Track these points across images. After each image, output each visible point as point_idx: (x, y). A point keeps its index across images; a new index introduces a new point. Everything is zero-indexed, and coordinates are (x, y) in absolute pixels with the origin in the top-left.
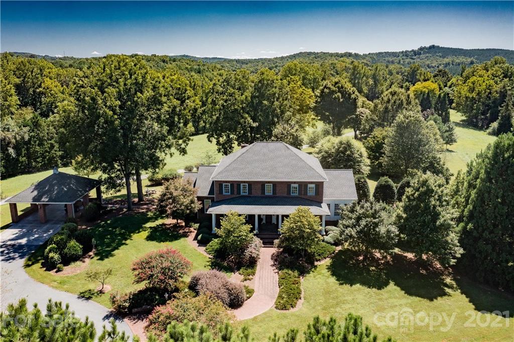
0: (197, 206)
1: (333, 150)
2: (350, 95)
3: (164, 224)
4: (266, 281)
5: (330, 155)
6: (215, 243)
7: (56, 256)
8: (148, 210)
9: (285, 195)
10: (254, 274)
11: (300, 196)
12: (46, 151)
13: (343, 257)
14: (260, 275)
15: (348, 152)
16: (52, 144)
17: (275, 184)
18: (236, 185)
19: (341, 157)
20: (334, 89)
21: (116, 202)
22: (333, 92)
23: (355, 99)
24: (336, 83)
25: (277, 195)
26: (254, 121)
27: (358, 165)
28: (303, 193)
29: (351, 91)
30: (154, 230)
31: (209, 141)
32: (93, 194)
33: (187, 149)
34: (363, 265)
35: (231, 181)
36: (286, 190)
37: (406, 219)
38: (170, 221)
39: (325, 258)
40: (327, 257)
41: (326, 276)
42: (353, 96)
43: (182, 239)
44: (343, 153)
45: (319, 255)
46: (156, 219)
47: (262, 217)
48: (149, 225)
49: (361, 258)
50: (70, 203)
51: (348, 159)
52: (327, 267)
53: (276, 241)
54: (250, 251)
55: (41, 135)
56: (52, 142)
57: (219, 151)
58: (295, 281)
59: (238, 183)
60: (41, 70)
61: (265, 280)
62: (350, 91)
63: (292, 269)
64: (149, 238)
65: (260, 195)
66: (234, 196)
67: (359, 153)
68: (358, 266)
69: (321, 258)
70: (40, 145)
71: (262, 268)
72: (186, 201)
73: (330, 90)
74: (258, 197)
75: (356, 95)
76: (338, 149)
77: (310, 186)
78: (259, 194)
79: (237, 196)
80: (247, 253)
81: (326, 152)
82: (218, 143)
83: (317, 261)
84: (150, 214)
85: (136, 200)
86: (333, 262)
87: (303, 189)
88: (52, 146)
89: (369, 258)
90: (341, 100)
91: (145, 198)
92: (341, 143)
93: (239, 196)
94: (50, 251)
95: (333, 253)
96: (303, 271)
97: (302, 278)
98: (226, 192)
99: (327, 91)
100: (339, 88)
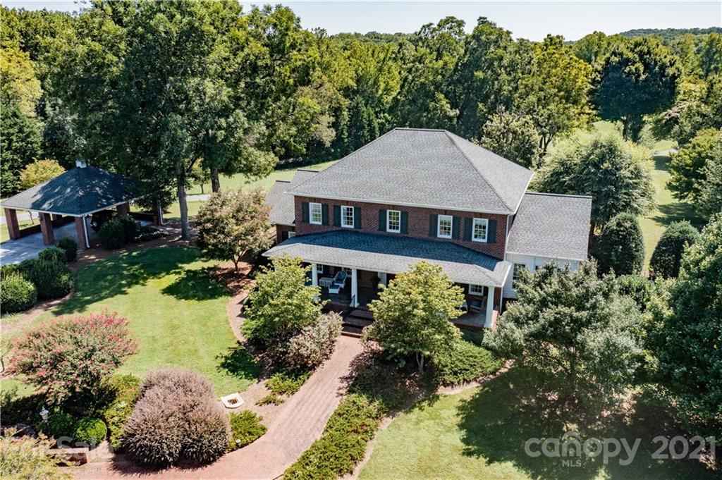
1: (577, 160)
2: (663, 67)
3: (215, 268)
4: (307, 413)
5: (568, 170)
9: (426, 236)
10: (293, 391)
11: (455, 241)
13: (511, 386)
14: (304, 396)
15: (606, 165)
17: (406, 212)
18: (331, 208)
19: (589, 173)
20: (631, 55)
22: (627, 62)
23: (674, 77)
24: (637, 45)
25: (409, 235)
26: (453, 106)
27: (625, 194)
28: (462, 236)
29: (667, 61)
30: (192, 275)
34: (552, 414)
35: (324, 199)
36: (428, 226)
37: (671, 322)
38: (226, 265)
39: (468, 382)
40: (475, 380)
41: (445, 426)
42: (670, 71)
43: (221, 299)
45: (455, 373)
47: (379, 276)
49: (554, 396)
50: (79, 216)
51: (605, 178)
52: (461, 404)
58: (363, 425)
61: (307, 409)
62: (664, 60)
63: (373, 395)
65: (376, 232)
66: (329, 229)
67: (632, 168)
68: (537, 415)
69: (456, 381)
71: (320, 380)
73: (622, 57)
74: (373, 235)
75: (677, 69)
76: (587, 157)
77: (477, 221)
78: (373, 228)
79: (335, 229)
81: (562, 164)
83: (445, 385)
86: (483, 395)
87: (462, 227)
89: (573, 399)
90: (643, 77)
92: (595, 145)
93: (337, 229)
95: (493, 373)
96: (397, 403)
97: (387, 421)
98: (315, 220)
99: (615, 59)
100: (641, 54)
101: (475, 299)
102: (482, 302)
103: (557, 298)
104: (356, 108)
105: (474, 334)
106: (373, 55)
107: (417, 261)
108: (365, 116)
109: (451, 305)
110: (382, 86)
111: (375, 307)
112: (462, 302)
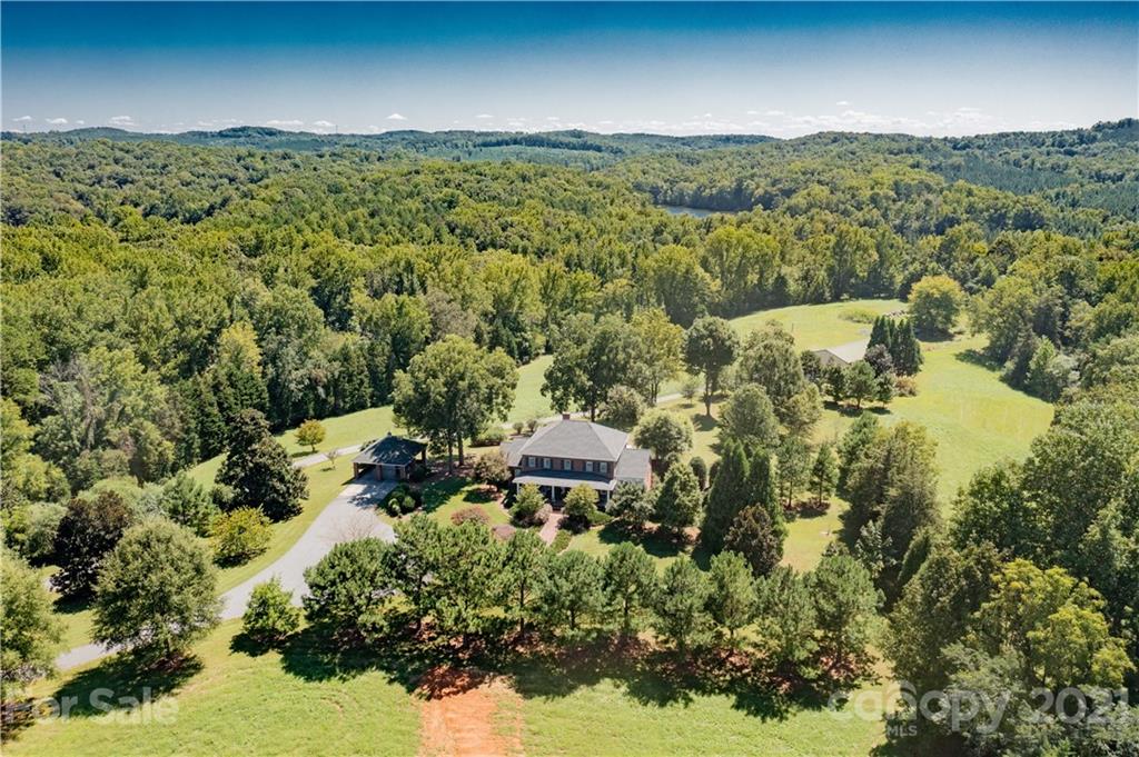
0: (508, 475)
1: (652, 425)
3: (479, 489)
5: (648, 430)
6: (515, 507)
7: (397, 507)
8: (467, 475)
9: (581, 471)
10: (540, 531)
11: (594, 473)
12: (355, 389)
13: (616, 525)
14: (544, 532)
15: (664, 429)
16: (361, 380)
18: (540, 460)
19: (655, 434)
21: (439, 465)
25: (574, 471)
28: (596, 470)
30: (470, 493)
31: (543, 394)
32: (419, 457)
33: (509, 414)
34: (628, 531)
35: (536, 456)
36: (582, 467)
38: (484, 486)
39: (600, 525)
40: (602, 524)
41: (594, 538)
43: (492, 503)
44: (660, 428)
45: (596, 522)
46: (473, 484)
48: (466, 488)
49: (630, 527)
50: (402, 466)
51: (662, 437)
52: (598, 531)
53: (563, 509)
54: (540, 514)
55: (351, 369)
56: (362, 377)
57: (552, 408)
58: (567, 538)
59: (542, 459)
60: (341, 264)
63: (568, 530)
64: (466, 500)
66: (538, 469)
69: (596, 525)
70: (350, 381)
71: (548, 527)
72: (497, 471)
74: (559, 471)
77: (602, 464)
78: (559, 468)
80: (537, 515)
82: (553, 397)
83: (592, 526)
84: (469, 479)
85: (457, 463)
86: (605, 528)
87: (596, 467)
88: (362, 382)
91: (465, 462)
93: (542, 469)
94: (393, 503)
95: (609, 521)
96: (576, 532)
97: (574, 538)
98: (532, 465)
99: (695, 334)
100: (711, 331)
101: (603, 496)
102: (605, 496)
103: (627, 493)
104: (497, 331)
105: (602, 509)
106: (507, 274)
107: (581, 482)
108: (505, 338)
109: (594, 498)
110: (517, 303)
111: (566, 500)
112: (597, 496)
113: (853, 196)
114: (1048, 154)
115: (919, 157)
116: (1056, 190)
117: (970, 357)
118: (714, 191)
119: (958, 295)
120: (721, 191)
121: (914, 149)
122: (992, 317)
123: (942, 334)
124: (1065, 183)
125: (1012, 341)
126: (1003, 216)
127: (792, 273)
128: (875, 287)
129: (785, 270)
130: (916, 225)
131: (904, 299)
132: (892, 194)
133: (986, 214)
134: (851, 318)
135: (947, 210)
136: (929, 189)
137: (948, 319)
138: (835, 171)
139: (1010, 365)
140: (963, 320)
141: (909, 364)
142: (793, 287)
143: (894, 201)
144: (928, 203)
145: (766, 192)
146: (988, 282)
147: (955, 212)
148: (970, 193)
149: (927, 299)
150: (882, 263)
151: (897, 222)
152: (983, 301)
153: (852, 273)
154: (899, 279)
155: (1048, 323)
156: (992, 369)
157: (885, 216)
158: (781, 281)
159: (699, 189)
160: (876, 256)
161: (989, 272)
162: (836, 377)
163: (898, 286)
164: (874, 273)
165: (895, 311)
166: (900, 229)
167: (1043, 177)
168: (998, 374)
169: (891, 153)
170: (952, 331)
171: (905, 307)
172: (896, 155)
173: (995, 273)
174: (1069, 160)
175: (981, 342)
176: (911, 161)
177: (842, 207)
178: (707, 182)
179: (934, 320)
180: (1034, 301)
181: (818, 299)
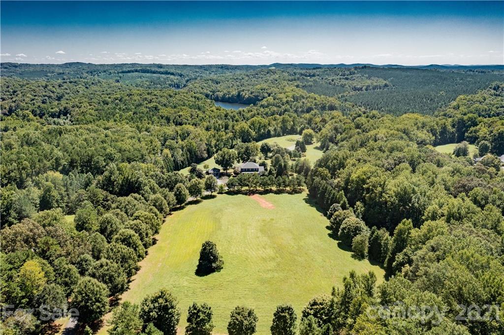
0: (239, 172)
77: (257, 169)
78: (249, 170)
98: (244, 170)
113: (281, 101)
114: (340, 79)
115: (298, 82)
116: (341, 94)
117: (316, 148)
118: (230, 96)
119: (313, 133)
120: (233, 96)
121: (296, 79)
122: (321, 139)
123: (310, 143)
124: (344, 92)
125: (325, 144)
126: (325, 106)
127: (271, 128)
128: (293, 132)
129: (270, 128)
130: (300, 110)
131: (301, 134)
132: (292, 100)
133: (320, 106)
134: (288, 140)
135: (309, 105)
136: (303, 97)
137: (311, 139)
138: (272, 89)
139: (325, 149)
140: (315, 140)
141: (304, 150)
142: (272, 133)
143: (293, 102)
144: (303, 103)
145: (249, 96)
146: (320, 130)
147: (311, 105)
148: (315, 99)
149: (306, 135)
150: (294, 125)
151: (295, 109)
152: (318, 135)
153: (287, 128)
154: (299, 129)
155: (332, 140)
156: (321, 150)
157: (291, 107)
158: (269, 131)
159: (224, 95)
160: (292, 123)
161: (321, 127)
162: (290, 154)
163: (298, 131)
164: (292, 128)
165: (299, 138)
166: (296, 111)
167: (338, 88)
168: (322, 151)
169: (289, 81)
170: (312, 142)
171: (301, 137)
172: (291, 81)
173: (322, 127)
174: (347, 82)
175: (319, 145)
176: (296, 84)
177: (278, 105)
178: (227, 92)
179: (308, 140)
180: (329, 135)
181: (279, 136)
